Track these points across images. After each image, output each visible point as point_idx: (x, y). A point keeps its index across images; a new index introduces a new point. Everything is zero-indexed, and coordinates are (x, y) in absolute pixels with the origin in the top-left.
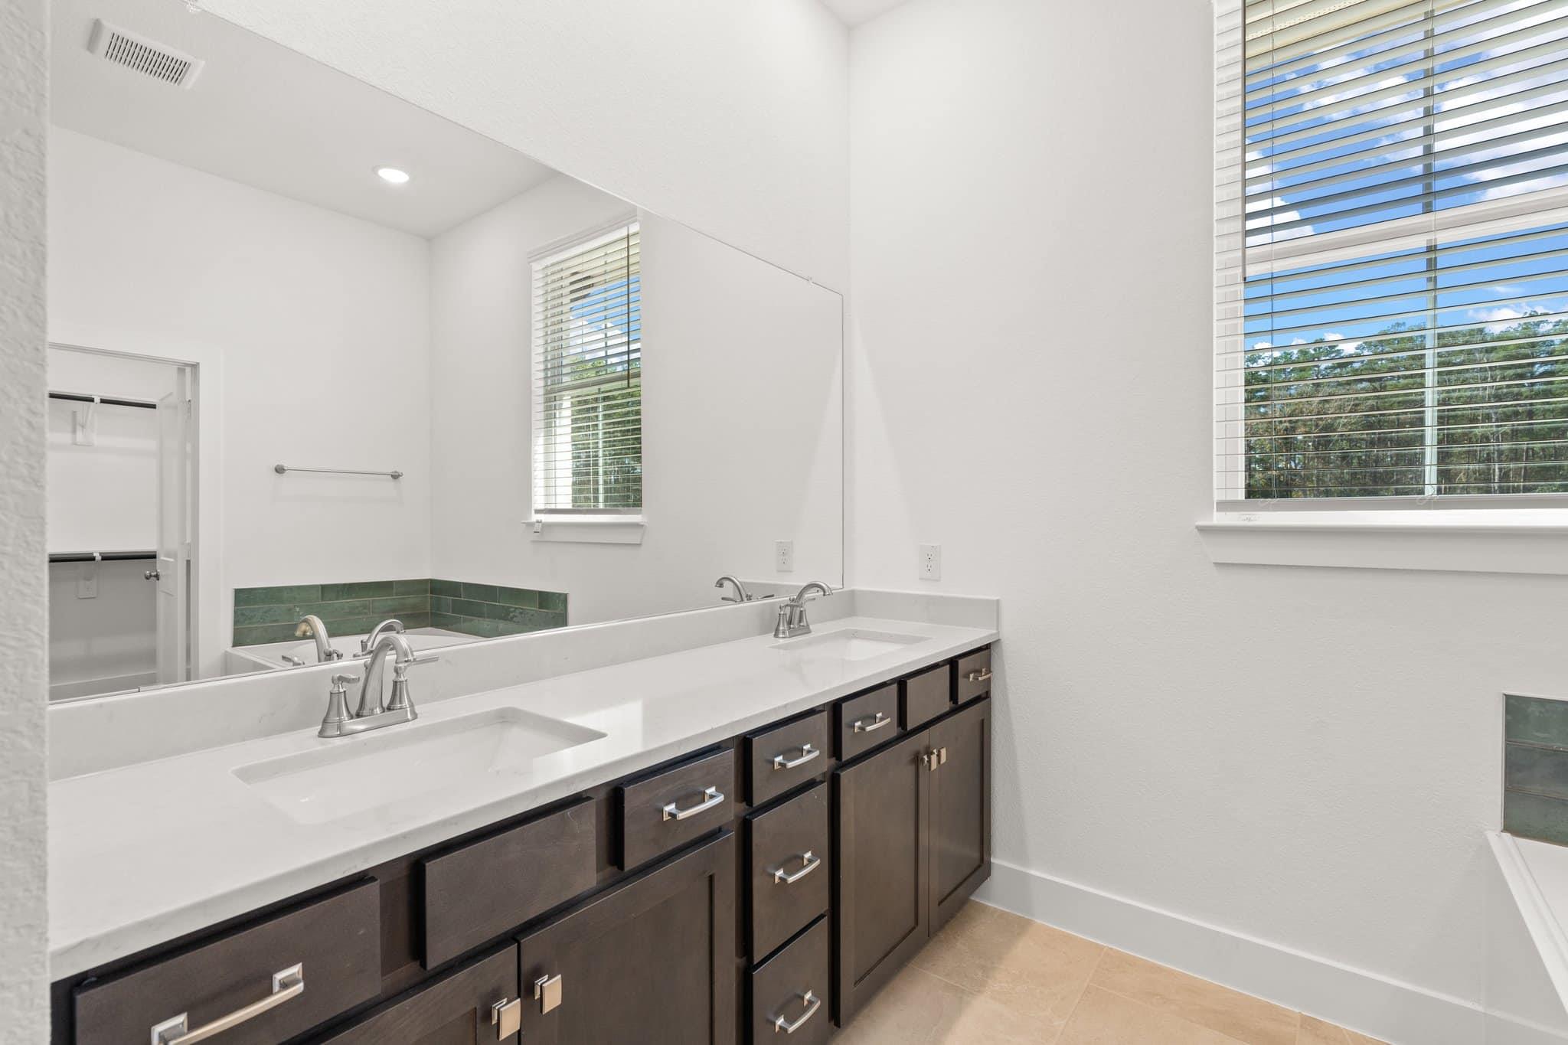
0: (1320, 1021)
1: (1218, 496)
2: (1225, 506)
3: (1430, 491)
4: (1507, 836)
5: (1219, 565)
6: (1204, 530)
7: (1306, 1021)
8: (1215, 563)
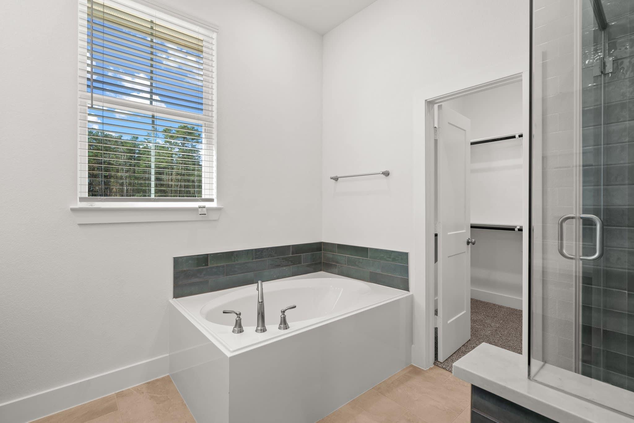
0: (123, 391)
1: (79, 195)
2: (82, 199)
3: (153, 196)
4: (174, 299)
5: (80, 225)
6: (73, 210)
7: (117, 394)
8: (78, 224)
